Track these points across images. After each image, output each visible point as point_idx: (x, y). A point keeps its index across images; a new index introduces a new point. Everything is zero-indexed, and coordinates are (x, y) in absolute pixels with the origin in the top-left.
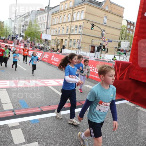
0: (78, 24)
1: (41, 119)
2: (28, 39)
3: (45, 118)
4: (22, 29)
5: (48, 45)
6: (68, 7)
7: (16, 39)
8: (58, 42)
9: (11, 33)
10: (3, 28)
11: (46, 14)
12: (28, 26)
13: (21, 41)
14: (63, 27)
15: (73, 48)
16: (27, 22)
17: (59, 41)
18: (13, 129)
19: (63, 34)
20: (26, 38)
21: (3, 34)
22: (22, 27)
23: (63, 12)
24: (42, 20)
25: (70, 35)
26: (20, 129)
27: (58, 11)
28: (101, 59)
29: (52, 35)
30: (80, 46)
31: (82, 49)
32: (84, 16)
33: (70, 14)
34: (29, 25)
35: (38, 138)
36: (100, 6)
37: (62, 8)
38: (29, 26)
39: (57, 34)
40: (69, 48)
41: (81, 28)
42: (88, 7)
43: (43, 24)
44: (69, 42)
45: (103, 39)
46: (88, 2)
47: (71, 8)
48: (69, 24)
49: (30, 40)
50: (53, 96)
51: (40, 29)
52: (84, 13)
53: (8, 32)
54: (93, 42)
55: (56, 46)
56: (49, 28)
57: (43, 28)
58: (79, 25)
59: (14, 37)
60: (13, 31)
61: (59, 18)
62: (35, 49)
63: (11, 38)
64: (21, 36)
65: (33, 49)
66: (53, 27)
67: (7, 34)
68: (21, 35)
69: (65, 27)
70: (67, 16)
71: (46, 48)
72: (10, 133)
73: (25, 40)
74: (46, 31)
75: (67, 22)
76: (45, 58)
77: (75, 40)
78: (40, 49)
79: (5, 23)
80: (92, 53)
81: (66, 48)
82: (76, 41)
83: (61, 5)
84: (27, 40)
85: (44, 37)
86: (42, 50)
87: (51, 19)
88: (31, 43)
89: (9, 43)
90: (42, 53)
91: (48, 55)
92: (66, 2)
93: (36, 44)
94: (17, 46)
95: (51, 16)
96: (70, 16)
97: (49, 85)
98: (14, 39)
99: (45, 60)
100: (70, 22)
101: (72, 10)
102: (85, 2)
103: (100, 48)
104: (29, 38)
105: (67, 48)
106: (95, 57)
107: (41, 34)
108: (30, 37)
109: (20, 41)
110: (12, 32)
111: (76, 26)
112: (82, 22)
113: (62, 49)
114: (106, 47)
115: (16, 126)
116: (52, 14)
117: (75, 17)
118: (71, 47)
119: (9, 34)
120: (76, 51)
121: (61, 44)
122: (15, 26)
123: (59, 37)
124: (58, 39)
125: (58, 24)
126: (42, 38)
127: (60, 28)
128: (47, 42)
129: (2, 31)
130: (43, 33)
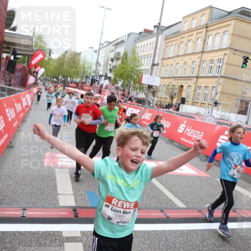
0: (216, 56)
2: (118, 83)
4: (110, 65)
5: (153, 96)
6: (198, 25)
8: (173, 91)
9: (90, 72)
10: (79, 64)
11: (154, 39)
12: (120, 62)
13: (106, 86)
14: (184, 63)
15: (202, 103)
16: (119, 53)
17: (176, 89)
18: (68, 242)
19: (184, 75)
20: (114, 82)
21: (76, 74)
22: (110, 62)
23: (186, 35)
24: (146, 50)
25: (197, 77)
26: (81, 244)
27: (178, 33)
29: (162, 76)
30: (217, 98)
31: (220, 107)
32: (229, 42)
33: (200, 39)
34: (123, 58)
37: (185, 27)
38: (122, 61)
39: (172, 76)
40: (194, 103)
42: (239, 23)
43: (148, 57)
44: (195, 91)
46: (238, 15)
47: (204, 27)
48: (197, 56)
49: (121, 85)
50: (150, 192)
51: (141, 65)
52: (229, 35)
53: (86, 70)
54: (245, 93)
55: (169, 98)
56: (158, 65)
57: (146, 65)
58: (218, 60)
59: (95, 80)
60: (94, 68)
61: (179, 46)
62: (129, 102)
63: (89, 81)
64: (106, 77)
65: (125, 101)
66: (166, 62)
67: (84, 73)
68: (108, 75)
69: (190, 62)
70: (195, 42)
71: (149, 102)
73: (113, 85)
74: (152, 69)
75: (194, 53)
76: (144, 120)
77: (207, 87)
78: (137, 102)
79: (82, 56)
80: (242, 114)
81: (188, 103)
82: (210, 89)
83: (183, 22)
84: (117, 85)
85: (146, 80)
86: (141, 105)
87: (163, 48)
88: (124, 90)
89: (85, 90)
90: (141, 109)
91: (151, 115)
92: (195, 16)
93: (133, 92)
95: (164, 43)
96: (200, 42)
98: (94, 82)
99: (143, 124)
100: (200, 52)
101: (204, 30)
102: (232, 15)
104: (120, 81)
105: (190, 102)
106: (247, 123)
107: (142, 76)
108: (123, 79)
110: (92, 70)
111: (212, 61)
112: (222, 53)
113: (179, 104)
115: (75, 237)
116: (166, 39)
117: (210, 43)
118: (198, 101)
119: (88, 73)
120: (208, 109)
121: (178, 94)
122: (98, 60)
123: (176, 82)
124: (173, 85)
125: (176, 56)
126: (142, 83)
127: (178, 65)
128: (151, 89)
129: (76, 68)
130: (147, 73)
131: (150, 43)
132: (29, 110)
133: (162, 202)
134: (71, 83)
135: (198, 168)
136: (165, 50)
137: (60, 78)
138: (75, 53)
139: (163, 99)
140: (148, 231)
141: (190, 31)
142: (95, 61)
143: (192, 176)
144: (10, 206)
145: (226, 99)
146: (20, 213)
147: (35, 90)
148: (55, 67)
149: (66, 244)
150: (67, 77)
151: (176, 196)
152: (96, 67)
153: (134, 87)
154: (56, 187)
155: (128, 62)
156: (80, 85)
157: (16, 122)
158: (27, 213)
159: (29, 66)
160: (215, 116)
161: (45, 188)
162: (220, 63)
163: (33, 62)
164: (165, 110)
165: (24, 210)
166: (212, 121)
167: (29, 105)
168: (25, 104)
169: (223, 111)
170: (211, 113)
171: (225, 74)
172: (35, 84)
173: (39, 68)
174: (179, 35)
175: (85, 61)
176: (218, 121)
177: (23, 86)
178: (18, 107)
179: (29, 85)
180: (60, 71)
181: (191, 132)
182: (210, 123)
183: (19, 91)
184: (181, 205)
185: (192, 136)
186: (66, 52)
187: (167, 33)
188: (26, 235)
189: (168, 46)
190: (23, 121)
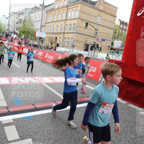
0: (72, 22)
1: (35, 115)
2: (22, 36)
3: (39, 115)
4: (16, 26)
5: (42, 43)
6: (63, 5)
7: (10, 36)
8: (52, 40)
9: (5, 30)
11: (41, 12)
12: (22, 24)
14: (57, 25)
15: (67, 46)
16: (21, 20)
17: (53, 39)
19: (58, 32)
20: (20, 36)
22: (16, 24)
23: (57, 11)
24: (36, 18)
25: (64, 33)
26: (14, 126)
27: (53, 10)
28: (95, 58)
29: (46, 32)
30: (74, 44)
31: (76, 48)
32: (78, 15)
33: (64, 13)
34: (24, 22)
35: (32, 135)
36: (94, 5)
37: (57, 6)
39: (51, 32)
40: (63, 46)
41: (75, 26)
43: (38, 22)
44: (63, 40)
45: (97, 38)
46: (82, 1)
48: (63, 22)
49: (24, 38)
50: (47, 93)
51: (34, 26)
52: (78, 12)
53: (2, 29)
54: (87, 40)
55: (50, 44)
56: (44, 26)
57: (37, 26)
58: (74, 24)
59: (8, 34)
60: (7, 28)
61: (54, 16)
62: (29, 46)
63: (4, 35)
64: (15, 33)
65: (27, 46)
66: (47, 25)
68: (16, 32)
69: (60, 25)
70: (62, 15)
71: (40, 46)
72: (4, 130)
73: (19, 37)
74: (41, 28)
75: (61, 21)
76: (39, 56)
77: (69, 38)
78: (34, 46)
80: (86, 51)
82: (71, 39)
83: (55, 3)
84: (21, 37)
85: (38, 34)
86: (36, 48)
87: (45, 17)
88: (25, 40)
89: (3, 40)
90: (36, 50)
91: (42, 53)
92: (61, 1)
93: (30, 41)
94: (11, 43)
95: (46, 14)
96: (64, 15)
97: (43, 83)
98: (8, 36)
99: (39, 58)
100: (64, 20)
101: (66, 8)
102: (79, 1)
103: (94, 47)
104: (23, 35)
105: (61, 46)
106: (88, 55)
107: (36, 32)
109: (14, 38)
111: (71, 25)
112: (76, 21)
113: (56, 47)
114: (99, 46)
115: (10, 123)
116: (47, 12)
117: (69, 15)
118: (65, 45)
119: (3, 31)
120: (70, 49)
121: (55, 42)
122: (9, 23)
123: (54, 35)
124: (52, 37)
125: (52, 22)
126: (36, 36)
127: (54, 26)
128: (41, 40)
131: (38, 14)
136: (46, 18)
139: (47, 45)
140: (49, 113)
141: (59, 8)
142: (7, 24)
145: (78, 44)
149: (5, 127)
153: (31, 38)
169: (77, 50)
170: (72, 51)
175: (1, 23)
187: (47, 9)
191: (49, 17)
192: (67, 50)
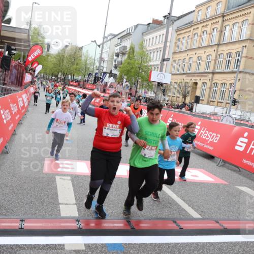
0: (234, 49)
4: (115, 62)
5: (164, 95)
6: (213, 14)
8: (186, 89)
9: (93, 69)
10: (80, 60)
12: (126, 56)
14: (198, 57)
15: (218, 102)
16: (125, 47)
17: (189, 87)
19: (199, 71)
21: (78, 71)
22: (115, 58)
23: (200, 26)
24: (155, 43)
25: (213, 73)
27: (190, 24)
29: (175, 72)
30: (236, 96)
31: (239, 106)
32: (249, 33)
33: (215, 30)
34: (129, 53)
38: (129, 56)
39: (185, 72)
40: (209, 103)
43: (158, 51)
44: (210, 88)
47: (220, 17)
48: (212, 49)
51: (150, 60)
52: (248, 25)
53: (89, 66)
55: (181, 97)
56: (168, 60)
57: (155, 60)
58: (236, 53)
59: (98, 78)
60: (97, 64)
61: (192, 38)
63: (92, 78)
64: (111, 75)
66: (177, 56)
67: (86, 70)
68: (113, 72)
69: (204, 57)
70: (210, 34)
73: (119, 83)
74: (162, 64)
75: (209, 46)
77: (225, 84)
79: (84, 51)
81: (203, 102)
82: (228, 86)
83: (197, 11)
85: (155, 77)
87: (174, 42)
89: (88, 89)
92: (209, 5)
93: (140, 91)
95: (175, 34)
96: (216, 34)
98: (98, 80)
100: (215, 45)
101: (220, 20)
105: (205, 101)
107: (151, 72)
109: (109, 85)
110: (95, 66)
111: (229, 55)
112: (241, 45)
116: (177, 31)
117: (226, 35)
118: (215, 100)
119: (90, 70)
121: (192, 92)
122: (101, 55)
123: (190, 78)
124: (186, 82)
125: (188, 50)
126: (151, 80)
127: (192, 59)
128: (162, 87)
129: (77, 64)
130: (156, 70)
131: (160, 36)
132: (26, 111)
133: (175, 212)
134: (72, 81)
135: (214, 175)
137: (59, 76)
138: (77, 47)
139: (175, 98)
141: (204, 21)
142: (98, 56)
143: (207, 183)
144: (6, 217)
145: (246, 97)
146: (18, 224)
147: (32, 90)
148: (54, 64)
150: (67, 75)
151: (189, 206)
152: (100, 64)
154: (57, 196)
155: (135, 57)
156: (82, 83)
157: (12, 125)
158: (26, 224)
159: (25, 62)
160: (234, 116)
161: (45, 197)
162: (239, 56)
163: (30, 59)
164: (177, 110)
165: (22, 221)
166: (230, 122)
167: (26, 106)
168: (21, 105)
169: (242, 111)
170: (229, 113)
171: (244, 69)
172: (32, 82)
173: (36, 65)
174: (192, 26)
175: (87, 57)
176: (237, 121)
177: (18, 86)
178: (14, 109)
179: (26, 84)
180: (60, 68)
181: (206, 135)
182: (228, 123)
183: (14, 91)
184: (195, 215)
185: (207, 139)
186: (67, 46)
187: (178, 24)
188: (24, 248)
189: (180, 38)
190: (19, 123)
191: (181, 40)
192: (219, 110)
